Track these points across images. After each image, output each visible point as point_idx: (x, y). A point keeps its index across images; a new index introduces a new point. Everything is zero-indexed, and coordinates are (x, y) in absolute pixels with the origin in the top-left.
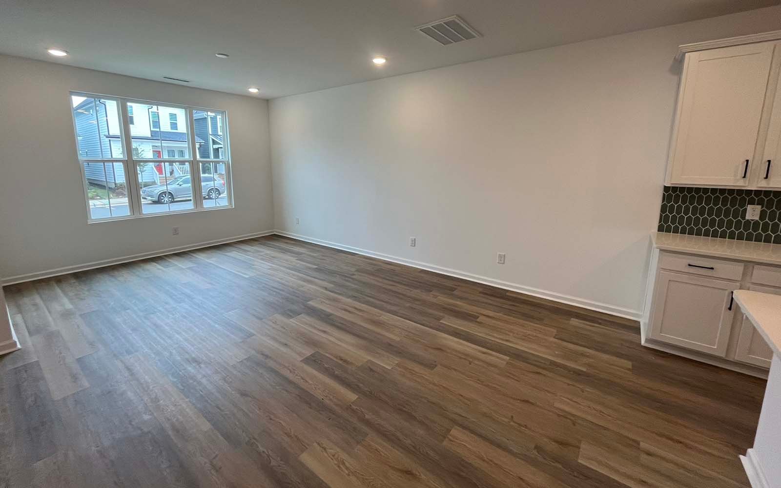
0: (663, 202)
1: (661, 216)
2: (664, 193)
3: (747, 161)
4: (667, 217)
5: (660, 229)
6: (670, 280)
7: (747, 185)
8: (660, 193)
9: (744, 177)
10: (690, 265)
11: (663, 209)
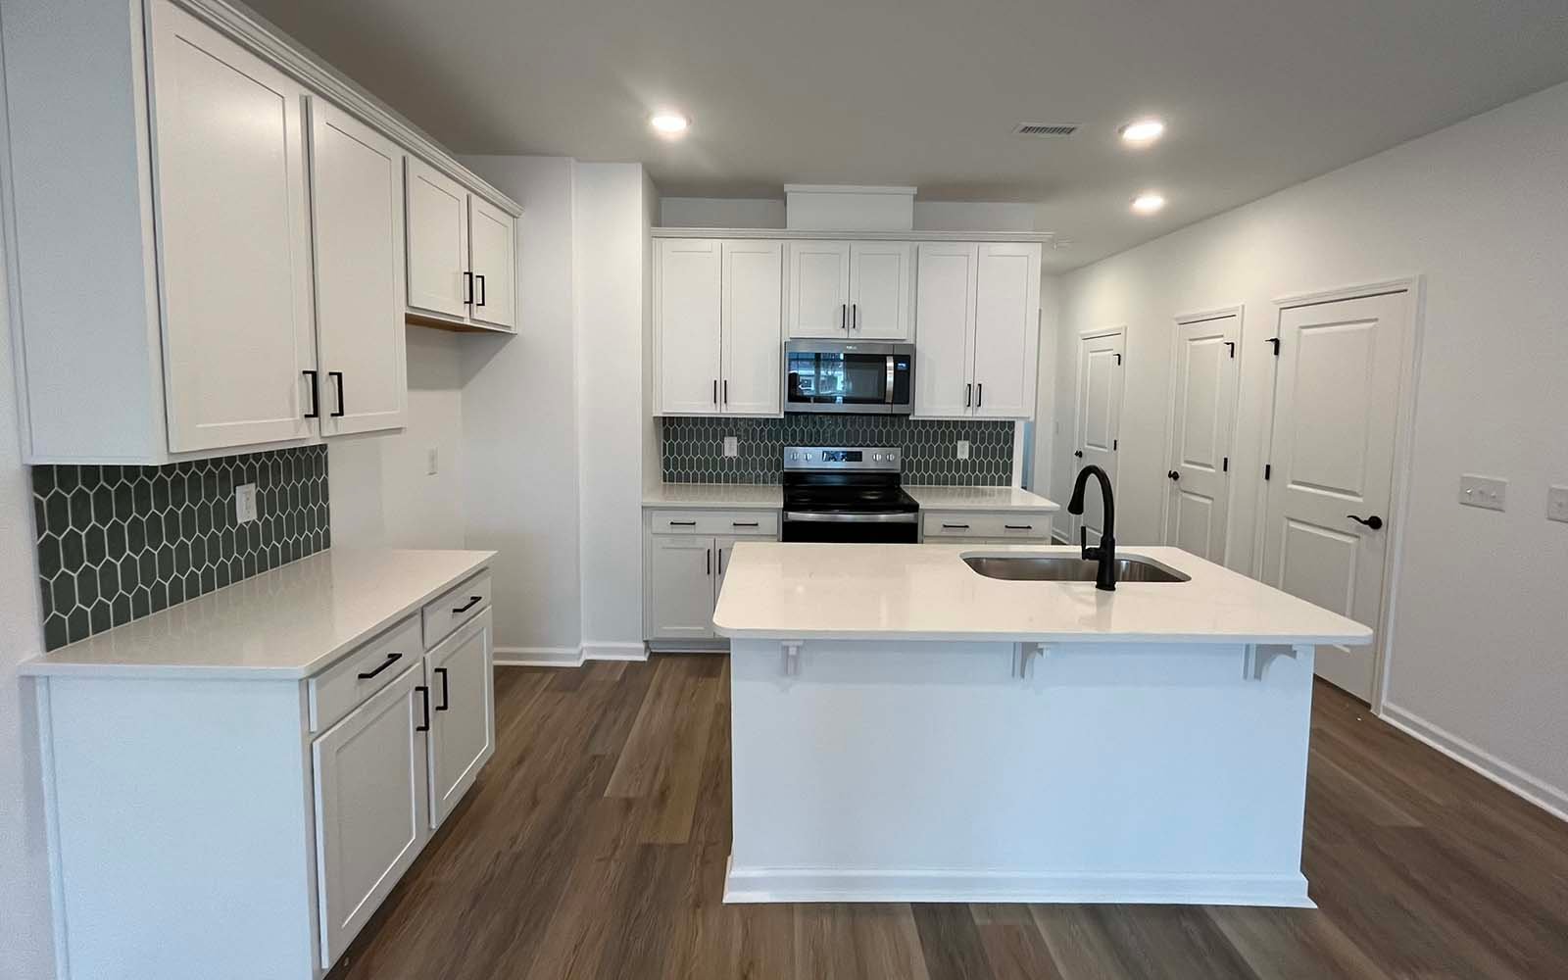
0: (39, 536)
1: (44, 587)
2: (36, 500)
5: (53, 637)
6: (338, 752)
10: (362, 677)
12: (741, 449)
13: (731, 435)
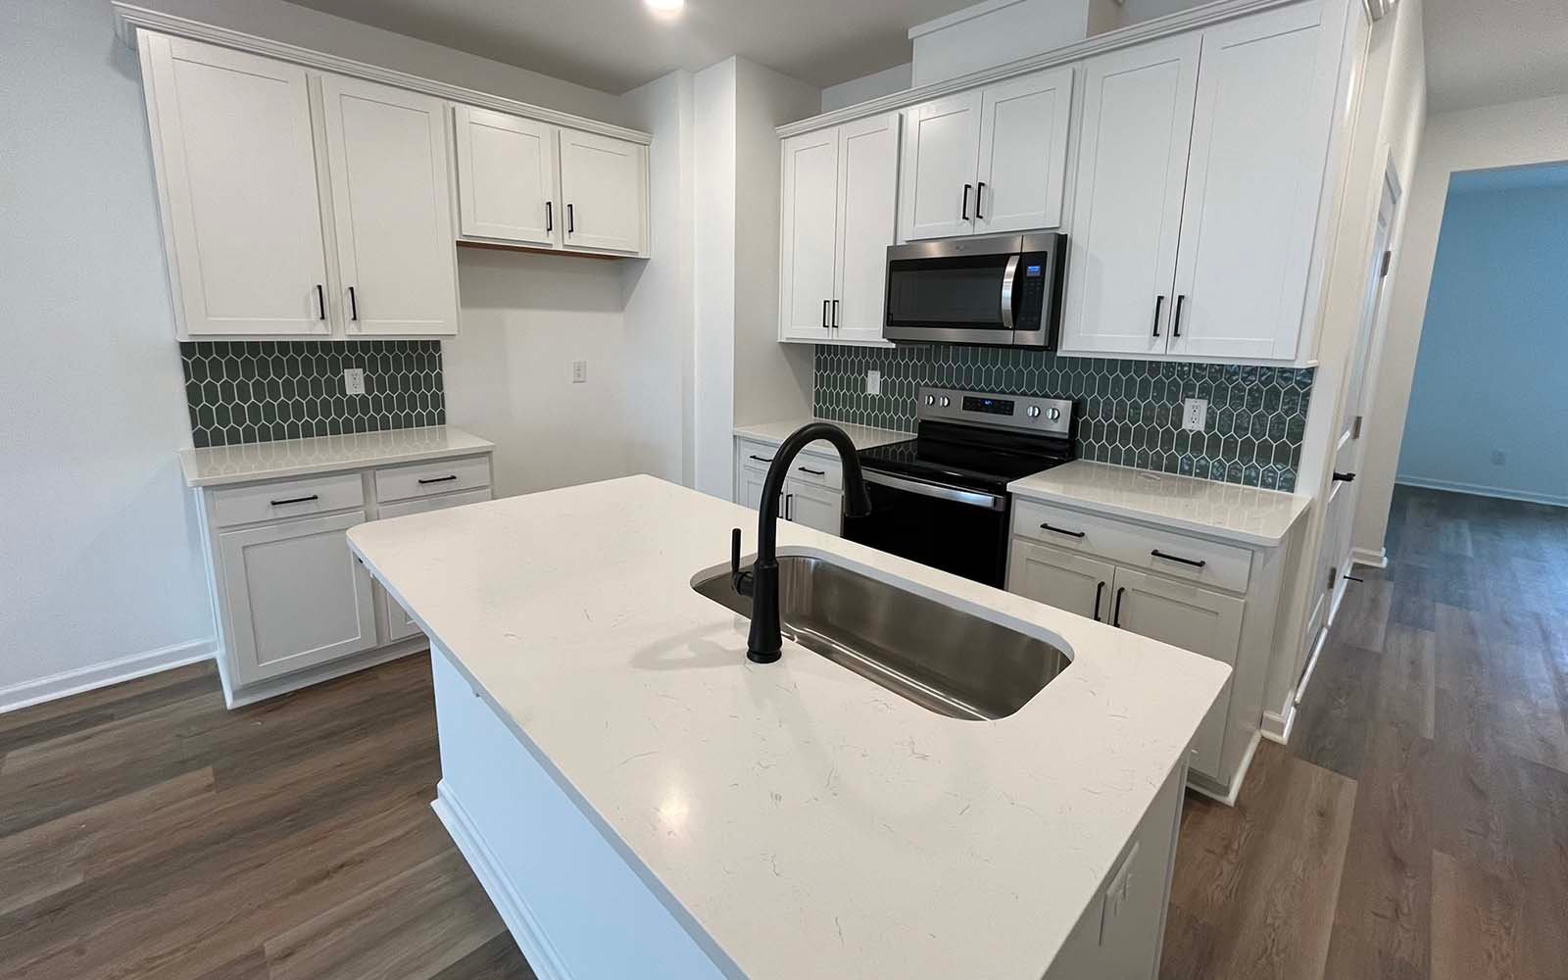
0: (187, 382)
1: (192, 412)
2: (184, 361)
3: (320, 287)
4: (206, 411)
5: (200, 441)
6: (244, 548)
7: (330, 333)
8: (175, 360)
9: (323, 318)
10: (274, 503)
11: (193, 395)
12: (884, 386)
13: (875, 369)
